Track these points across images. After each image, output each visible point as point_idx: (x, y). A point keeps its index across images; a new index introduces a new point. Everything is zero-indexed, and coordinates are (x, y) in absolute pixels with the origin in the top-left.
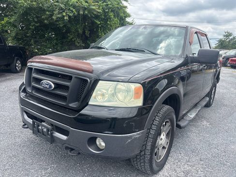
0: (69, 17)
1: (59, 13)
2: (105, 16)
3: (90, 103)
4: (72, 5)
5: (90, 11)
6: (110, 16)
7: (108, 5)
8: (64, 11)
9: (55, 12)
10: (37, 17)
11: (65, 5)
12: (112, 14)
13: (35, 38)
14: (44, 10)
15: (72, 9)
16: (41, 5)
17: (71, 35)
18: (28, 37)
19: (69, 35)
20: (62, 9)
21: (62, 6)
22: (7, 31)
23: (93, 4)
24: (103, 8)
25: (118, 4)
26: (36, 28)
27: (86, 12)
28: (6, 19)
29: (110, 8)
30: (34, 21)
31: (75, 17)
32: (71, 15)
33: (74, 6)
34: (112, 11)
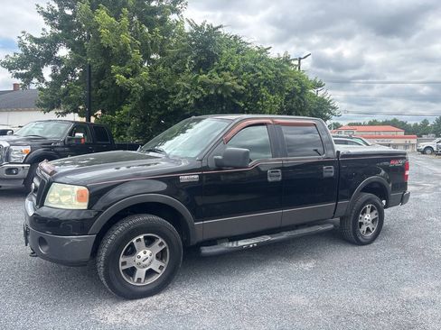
0: (196, 100)
1: (182, 96)
2: (254, 93)
4: (200, 83)
5: (226, 89)
6: (261, 93)
7: (258, 76)
9: (179, 95)
11: (191, 84)
12: (264, 91)
15: (199, 88)
16: (163, 87)
21: (187, 85)
23: (230, 78)
24: (248, 82)
27: (220, 92)
29: (261, 80)
31: (205, 99)
32: (198, 97)
33: (204, 85)
34: (265, 84)
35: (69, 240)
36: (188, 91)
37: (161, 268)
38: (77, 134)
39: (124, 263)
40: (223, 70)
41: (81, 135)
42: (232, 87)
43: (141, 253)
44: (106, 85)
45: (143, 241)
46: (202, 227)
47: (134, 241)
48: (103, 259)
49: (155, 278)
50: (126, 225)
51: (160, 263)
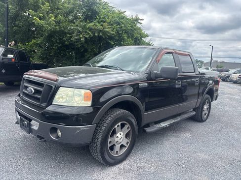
0: (86, 38)
1: (77, 35)
2: (119, 37)
3: (53, 103)
4: (88, 28)
5: (105, 33)
6: (123, 37)
7: (122, 27)
8: (81, 34)
9: (75, 35)
10: (60, 39)
11: (83, 28)
12: (125, 36)
13: (58, 57)
14: (66, 33)
15: (88, 31)
16: (63, 29)
17: (88, 54)
18: (52, 56)
19: (86, 54)
20: (80, 32)
21: (80, 29)
22: (34, 51)
23: (107, 27)
24: (117, 30)
25: (132, 26)
26: (58, 48)
27: (101, 34)
28: (33, 41)
29: (124, 30)
30: (57, 42)
31: (91, 38)
32: (87, 36)
33: (90, 29)
34: (125, 32)
35: (79, 129)
36: (81, 33)
37: (127, 143)
38: (9, 56)
39: (110, 142)
40: (101, 21)
41: (12, 56)
42: (108, 32)
43: (118, 135)
44: (21, 24)
45: (120, 126)
46: (147, 116)
47: (116, 127)
48: (99, 140)
49: (124, 150)
50: (113, 116)
51: (127, 140)
